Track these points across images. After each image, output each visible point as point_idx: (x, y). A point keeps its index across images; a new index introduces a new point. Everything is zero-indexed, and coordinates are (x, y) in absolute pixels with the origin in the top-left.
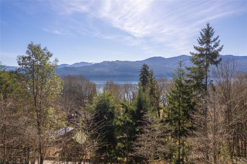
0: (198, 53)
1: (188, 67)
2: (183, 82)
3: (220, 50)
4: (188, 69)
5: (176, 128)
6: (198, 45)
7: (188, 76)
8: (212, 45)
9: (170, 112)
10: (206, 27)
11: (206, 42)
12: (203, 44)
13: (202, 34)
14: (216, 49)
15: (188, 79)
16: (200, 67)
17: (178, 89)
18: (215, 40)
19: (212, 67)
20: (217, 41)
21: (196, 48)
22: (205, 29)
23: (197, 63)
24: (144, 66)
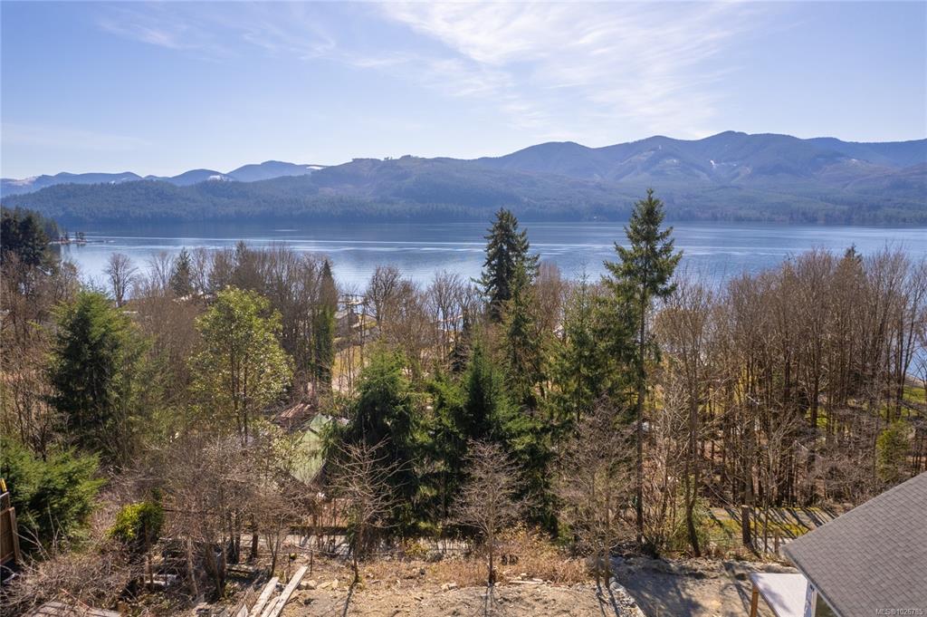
0: (623, 265)
3: (677, 260)
8: (658, 246)
12: (639, 241)
14: (668, 257)
18: (663, 236)
20: (668, 240)
22: (644, 204)
24: (501, 219)
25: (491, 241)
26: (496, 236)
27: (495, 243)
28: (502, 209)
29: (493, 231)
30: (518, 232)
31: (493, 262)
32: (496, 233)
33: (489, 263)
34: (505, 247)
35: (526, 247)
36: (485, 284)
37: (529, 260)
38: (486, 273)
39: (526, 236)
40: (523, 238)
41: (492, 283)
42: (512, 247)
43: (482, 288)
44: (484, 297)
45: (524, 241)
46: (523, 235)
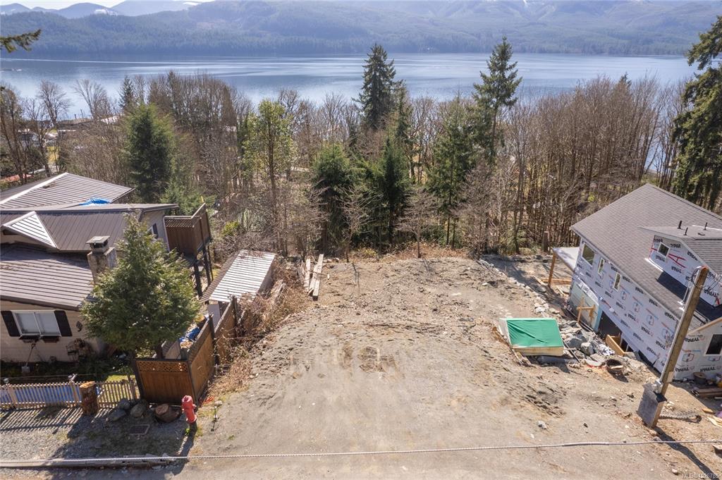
0: (486, 85)
1: (469, 106)
2: (460, 129)
3: (517, 83)
4: (469, 110)
5: (445, 201)
9: (437, 176)
10: (502, 44)
11: (500, 69)
12: (495, 70)
14: (513, 81)
17: (451, 140)
18: (511, 68)
20: (515, 69)
21: (483, 76)
22: (500, 47)
24: (375, 52)
25: (367, 70)
26: (371, 65)
27: (371, 71)
28: (376, 44)
29: (369, 62)
30: (387, 62)
31: (369, 86)
32: (371, 63)
33: (365, 86)
34: (378, 74)
35: (394, 74)
36: (363, 103)
37: (395, 84)
38: (362, 94)
40: (391, 67)
41: (368, 102)
42: (384, 74)
43: (360, 106)
44: (361, 113)
45: (392, 69)
46: (391, 65)
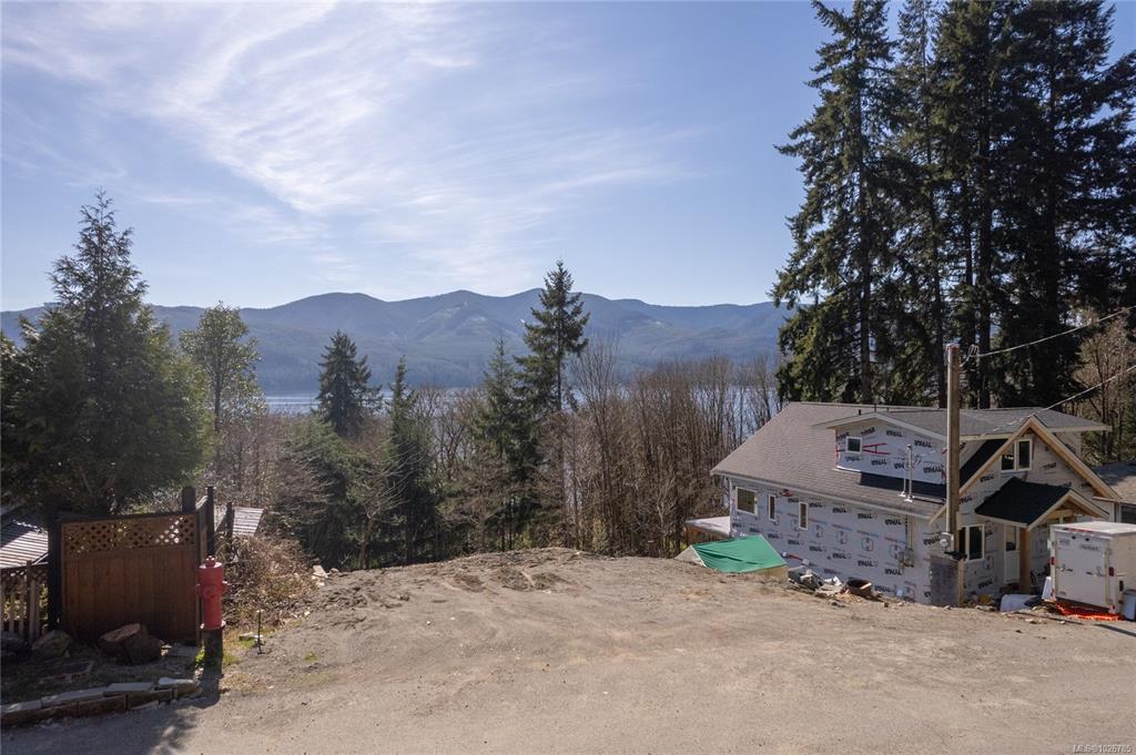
0: (543, 326)
1: (519, 357)
2: (509, 391)
3: (584, 321)
4: (521, 361)
6: (542, 309)
7: (520, 377)
8: (569, 309)
10: (558, 271)
11: (557, 303)
12: (552, 306)
13: (549, 286)
14: (578, 319)
15: (520, 385)
16: (546, 358)
18: (573, 301)
19: (569, 356)
20: (578, 303)
21: (536, 314)
22: (555, 274)
23: (539, 348)
24: (337, 343)
25: (324, 370)
26: (332, 363)
27: (330, 373)
28: (338, 333)
30: (357, 359)
32: (332, 360)
33: (321, 397)
34: (342, 376)
35: (368, 376)
37: (370, 390)
39: (366, 364)
40: (363, 367)
45: (364, 370)
46: (363, 363)
